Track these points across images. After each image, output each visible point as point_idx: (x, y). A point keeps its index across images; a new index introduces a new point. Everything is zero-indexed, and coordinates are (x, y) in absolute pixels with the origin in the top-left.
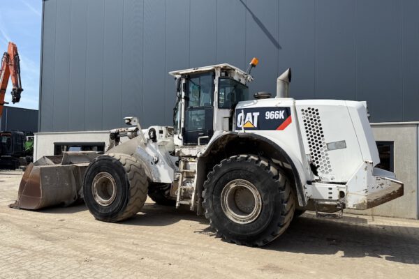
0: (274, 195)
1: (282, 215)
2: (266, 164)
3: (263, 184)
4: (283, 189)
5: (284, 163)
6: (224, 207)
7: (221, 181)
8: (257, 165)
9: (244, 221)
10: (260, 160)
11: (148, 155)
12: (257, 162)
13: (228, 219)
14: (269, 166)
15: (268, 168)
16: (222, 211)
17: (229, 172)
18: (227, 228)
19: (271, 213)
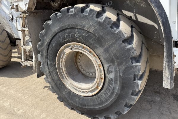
0: (123, 67)
1: (132, 94)
2: (114, 18)
3: (107, 51)
4: (137, 59)
5: (138, 16)
6: (62, 75)
7: (54, 44)
8: (99, 19)
9: (83, 92)
10: (103, 11)
11: (5, 13)
12: (99, 14)
13: (66, 88)
14: (118, 20)
15: (116, 25)
16: (60, 79)
17: (61, 31)
18: (66, 96)
19: (116, 91)
